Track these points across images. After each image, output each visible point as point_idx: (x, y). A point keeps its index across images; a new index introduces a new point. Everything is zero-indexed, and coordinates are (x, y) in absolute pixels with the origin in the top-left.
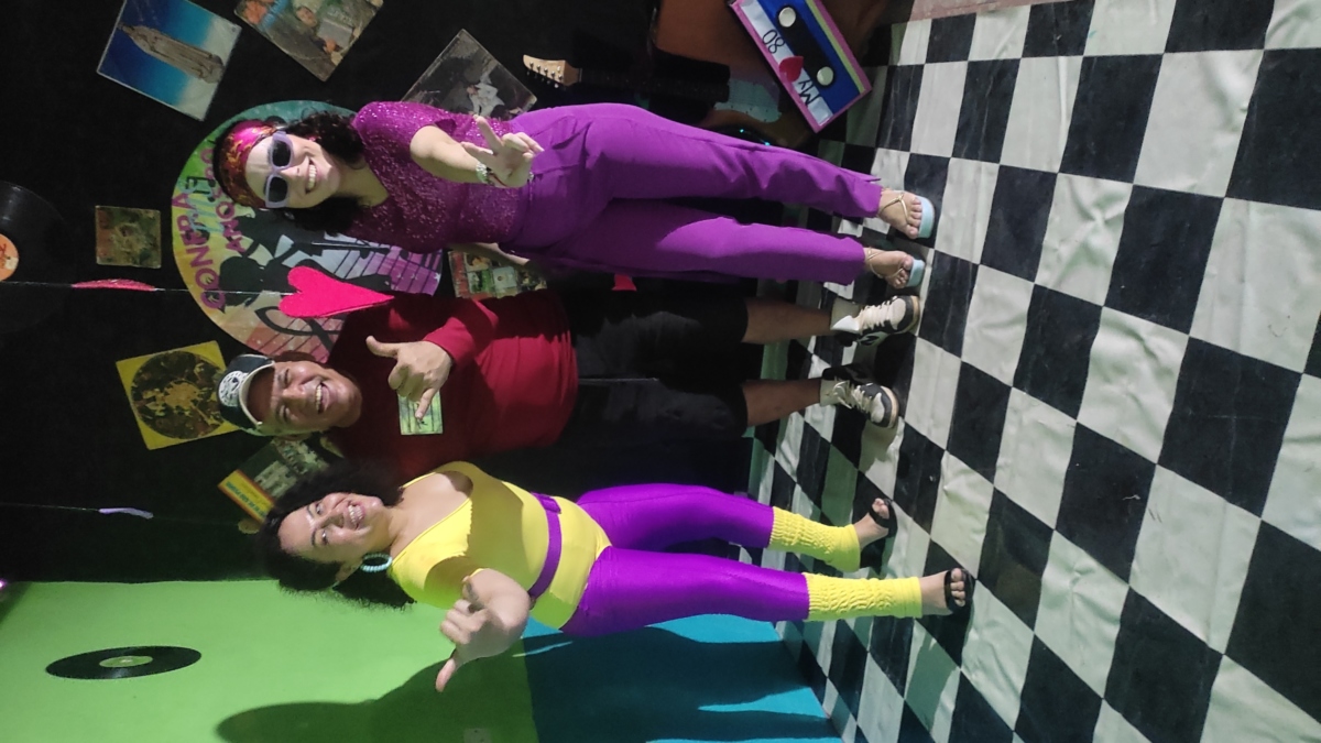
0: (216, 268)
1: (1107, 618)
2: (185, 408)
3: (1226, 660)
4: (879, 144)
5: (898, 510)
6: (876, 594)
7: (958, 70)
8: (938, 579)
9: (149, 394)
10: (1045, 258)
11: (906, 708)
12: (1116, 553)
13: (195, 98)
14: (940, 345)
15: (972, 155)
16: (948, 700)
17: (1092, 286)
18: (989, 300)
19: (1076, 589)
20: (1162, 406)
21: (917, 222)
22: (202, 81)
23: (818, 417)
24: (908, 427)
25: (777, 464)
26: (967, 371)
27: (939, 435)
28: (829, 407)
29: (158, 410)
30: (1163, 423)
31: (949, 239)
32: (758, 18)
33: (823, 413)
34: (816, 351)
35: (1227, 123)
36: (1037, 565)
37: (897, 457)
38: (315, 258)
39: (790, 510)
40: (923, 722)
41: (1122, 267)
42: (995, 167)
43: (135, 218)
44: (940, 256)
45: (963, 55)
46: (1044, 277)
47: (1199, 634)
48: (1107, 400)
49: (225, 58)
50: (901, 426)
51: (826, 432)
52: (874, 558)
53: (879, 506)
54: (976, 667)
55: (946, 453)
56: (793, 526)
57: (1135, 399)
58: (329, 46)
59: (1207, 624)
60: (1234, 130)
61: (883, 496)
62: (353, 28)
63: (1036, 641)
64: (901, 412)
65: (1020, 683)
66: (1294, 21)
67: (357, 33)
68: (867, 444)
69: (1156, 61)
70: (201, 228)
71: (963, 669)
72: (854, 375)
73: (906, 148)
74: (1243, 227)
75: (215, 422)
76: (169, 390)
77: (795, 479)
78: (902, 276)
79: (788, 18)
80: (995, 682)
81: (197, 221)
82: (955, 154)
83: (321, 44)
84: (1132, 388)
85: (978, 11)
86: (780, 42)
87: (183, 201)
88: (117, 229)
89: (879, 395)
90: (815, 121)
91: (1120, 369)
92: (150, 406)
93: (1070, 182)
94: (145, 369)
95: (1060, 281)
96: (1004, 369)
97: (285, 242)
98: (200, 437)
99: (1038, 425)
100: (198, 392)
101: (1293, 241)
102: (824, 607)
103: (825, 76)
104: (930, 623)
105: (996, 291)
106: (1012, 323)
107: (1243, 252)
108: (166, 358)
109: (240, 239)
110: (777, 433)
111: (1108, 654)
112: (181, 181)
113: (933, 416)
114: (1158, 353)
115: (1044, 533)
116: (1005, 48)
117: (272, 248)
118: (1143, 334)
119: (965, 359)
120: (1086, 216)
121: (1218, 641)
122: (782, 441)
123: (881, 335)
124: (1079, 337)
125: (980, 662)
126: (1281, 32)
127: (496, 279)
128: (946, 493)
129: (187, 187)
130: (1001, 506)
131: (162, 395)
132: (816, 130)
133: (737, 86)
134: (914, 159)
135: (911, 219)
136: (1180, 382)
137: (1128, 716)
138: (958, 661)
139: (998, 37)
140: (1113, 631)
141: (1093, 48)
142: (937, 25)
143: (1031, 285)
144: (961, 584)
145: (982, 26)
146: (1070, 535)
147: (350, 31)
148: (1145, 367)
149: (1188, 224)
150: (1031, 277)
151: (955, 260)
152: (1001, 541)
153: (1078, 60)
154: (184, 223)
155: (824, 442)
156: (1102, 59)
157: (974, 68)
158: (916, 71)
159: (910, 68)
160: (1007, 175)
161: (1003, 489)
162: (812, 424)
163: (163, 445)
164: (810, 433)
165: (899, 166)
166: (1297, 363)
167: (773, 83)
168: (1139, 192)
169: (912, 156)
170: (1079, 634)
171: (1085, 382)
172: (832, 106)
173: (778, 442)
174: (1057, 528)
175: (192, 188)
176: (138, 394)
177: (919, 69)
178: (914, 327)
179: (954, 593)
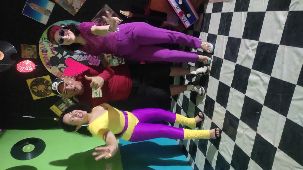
0: (49, 59)
1: (252, 140)
2: (42, 90)
3: (278, 149)
4: (201, 31)
5: (205, 115)
6: (199, 133)
7: (219, 14)
8: (213, 130)
9: (34, 87)
10: (238, 58)
11: (206, 160)
12: (254, 125)
13: (44, 20)
14: (214, 77)
15: (222, 34)
16: (215, 158)
17: (249, 64)
18: (226, 67)
19: (245, 133)
20: (264, 92)
21: (209, 49)
22: (46, 16)
24: (207, 96)
25: (177, 104)
26: (221, 83)
27: (214, 98)
28: (189, 91)
29: (36, 91)
30: (265, 95)
31: (217, 53)
32: (174, 2)
33: (188, 93)
34: (186, 78)
35: (280, 28)
36: (236, 128)
37: (204, 103)
38: (72, 56)
39: (180, 114)
40: (210, 162)
41: (255, 60)
42: (227, 37)
43: (31, 47)
44: (215, 57)
45: (220, 11)
46: (238, 62)
47: (272, 143)
48: (252, 90)
49: (51, 10)
50: (205, 96)
51: (189, 97)
52: (199, 125)
53: (200, 114)
54: (222, 150)
55: (216, 102)
56: (181, 118)
57: (258, 90)
58: (75, 8)
59: (274, 141)
60: (282, 29)
61: (201, 112)
62: (81, 4)
63: (235, 144)
64: (206, 92)
65: (232, 154)
66: (295, 4)
67: (82, 5)
68: (198, 100)
69: (264, 13)
71: (219, 151)
72: (195, 84)
73: (207, 32)
74: (283, 51)
75: (49, 94)
76: (38, 86)
77: (181, 107)
78: (206, 61)
79: (180, 2)
80: (227, 155)
81: (45, 48)
82: (218, 34)
83: (73, 7)
84: (258, 88)
85: (224, 1)
86: (179, 8)
87: (41, 43)
88: (26, 49)
89: (200, 88)
90: (187, 26)
91: (255, 83)
92: (34, 90)
93: (244, 41)
94: (33, 81)
95: (242, 63)
96: (229, 83)
97: (65, 53)
98: (46, 97)
99: (237, 96)
100: (45, 87)
101: (294, 55)
102: (188, 136)
103: (189, 15)
104: (212, 140)
105: (227, 65)
106: (231, 72)
107: (283, 57)
108: (38, 79)
109: (55, 52)
111: (252, 148)
112: (41, 39)
113: (213, 93)
114: (264, 80)
115: (238, 120)
116: (230, 10)
117: (62, 54)
118: (260, 76)
119: (220, 80)
120: (248, 48)
121: (276, 145)
122: (178, 99)
123: (201, 75)
124: (246, 76)
126: (293, 7)
127: (113, 61)
128: (216, 111)
129: (42, 40)
130: (228, 114)
131: (37, 88)
132: (187, 28)
133: (169, 17)
135: (208, 48)
136: (269, 86)
137: (256, 162)
138: (218, 149)
139: (228, 7)
140: (253, 143)
141: (250, 10)
142: (214, 4)
143: (235, 64)
144: (219, 132)
145: (225, 4)
146: (243, 120)
147: (80, 4)
148: (261, 83)
149: (271, 51)
150: (235, 62)
151: (218, 58)
152: (228, 122)
153: (246, 13)
154: (42, 48)
155: (188, 99)
156: (252, 12)
157: (223, 14)
158: (210, 15)
159: (208, 14)
160: (230, 39)
161: (228, 110)
162: (185, 95)
163: (37, 99)
164: (185, 97)
165: (206, 36)
166: (295, 82)
167: (177, 17)
168: (260, 43)
169: (208, 34)
170: (245, 143)
171: (247, 86)
172: (190, 22)
173: (177, 99)
174: (241, 119)
175: (44, 40)
176: (31, 88)
177: (210, 14)
178: (209, 73)
179: (217, 134)
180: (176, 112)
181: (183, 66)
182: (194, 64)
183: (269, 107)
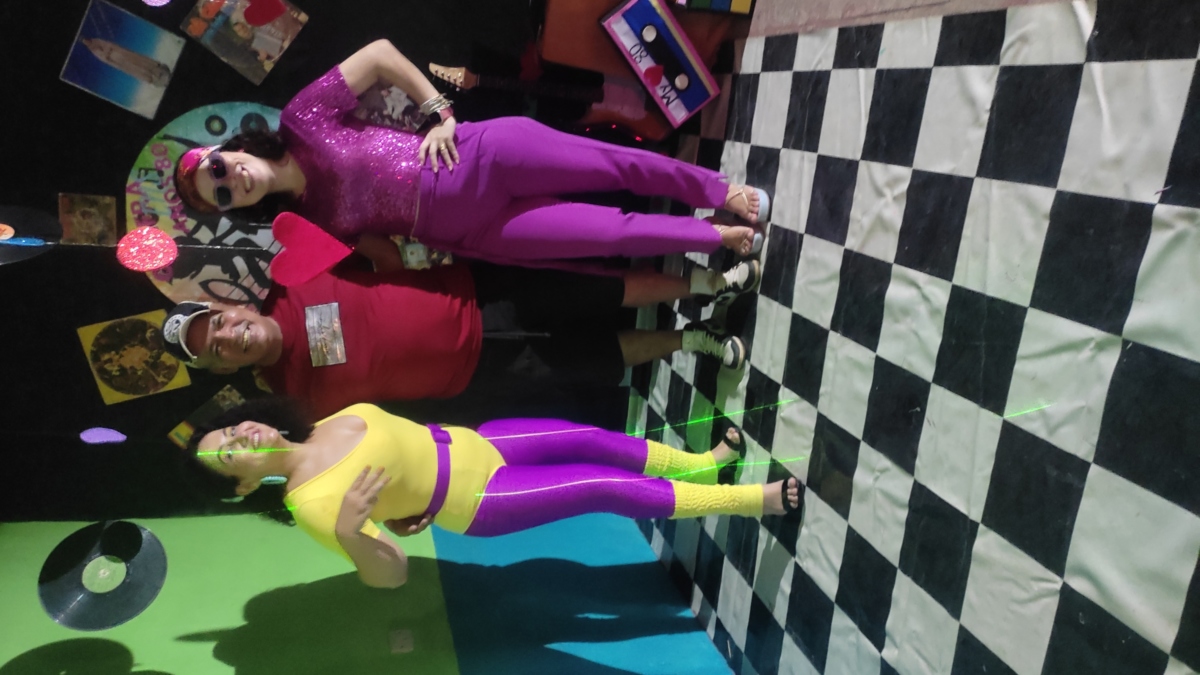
1: (901, 506)
2: (138, 368)
3: (982, 527)
4: (727, 137)
5: (747, 437)
7: (786, 77)
8: (777, 486)
9: (106, 357)
10: (852, 227)
11: (755, 596)
12: (904, 455)
13: (146, 100)
14: (776, 299)
15: (797, 146)
16: (786, 586)
17: (884, 248)
18: (812, 262)
19: (879, 484)
20: (934, 337)
21: (756, 209)
22: (152, 86)
23: (683, 364)
24: (753, 369)
25: (650, 409)
26: (797, 319)
27: (776, 374)
28: (690, 355)
29: (114, 369)
30: (935, 350)
31: (781, 214)
32: (625, 34)
33: (687, 362)
34: (680, 311)
35: (977, 120)
36: (849, 469)
37: (745, 393)
38: (251, 237)
39: (661, 442)
40: (767, 605)
41: (905, 233)
42: (813, 156)
43: (93, 204)
44: (775, 228)
45: (789, 66)
46: (852, 242)
47: (963, 509)
48: (897, 336)
49: (172, 65)
50: (747, 368)
51: (689, 377)
52: (727, 475)
53: (732, 434)
54: (806, 556)
55: (782, 387)
56: (663, 454)
57: (916, 334)
59: (968, 501)
60: (981, 126)
61: (733, 425)
63: (850, 529)
64: (748, 356)
65: (838, 563)
66: (1017, 46)
67: (286, 45)
68: (721, 383)
69: (927, 73)
70: (151, 211)
71: (797, 559)
72: (710, 327)
73: (747, 140)
74: (987, 200)
75: (165, 380)
76: (124, 353)
77: (664, 418)
78: (746, 245)
79: (650, 35)
80: (823, 569)
81: (147, 205)
82: (785, 145)
84: (914, 326)
85: (800, 31)
86: (644, 54)
87: (135, 189)
88: (78, 213)
89: (730, 343)
90: (674, 119)
91: (905, 311)
92: (108, 367)
93: (869, 168)
94: (104, 334)
95: (863, 245)
96: (823, 317)
97: (225, 223)
98: (151, 393)
99: (849, 359)
100: (149, 354)
101: (1020, 209)
102: (688, 505)
103: (681, 82)
104: (771, 522)
105: (816, 254)
106: (830, 279)
107: (988, 218)
108: (121, 325)
109: (185, 221)
110: (649, 382)
111: (900, 532)
112: (134, 171)
113: (772, 358)
114: (932, 298)
115: (854, 443)
116: (820, 62)
117: (213, 228)
118: (921, 284)
119: (796, 309)
120: (880, 194)
121: (976, 513)
122: (653, 387)
123: (731, 295)
124: (876, 289)
125: (809, 551)
126: (1011, 53)
127: (408, 254)
128: (783, 419)
129: (139, 177)
130: (824, 425)
131: (117, 357)
132: (676, 126)
133: (611, 89)
134: (754, 150)
135: (751, 207)
136: (946, 319)
137: (916, 579)
138: (793, 552)
139: (815, 52)
140: (903, 514)
141: (883, 62)
142: (769, 42)
143: (841, 249)
144: (795, 490)
145: (803, 43)
146: (873, 443)
147: (280, 42)
148: (923, 309)
149: (950, 199)
150: (842, 242)
151: (786, 231)
152: (823, 455)
153: (872, 72)
154: (137, 208)
155: (687, 385)
156: (890, 71)
157: (798, 77)
158: (754, 79)
159: (749, 76)
160: (823, 162)
161: (825, 413)
162: (678, 372)
163: (120, 401)
164: (676, 379)
165: (742, 156)
166: (1024, 300)
167: (640, 88)
168: (916, 174)
169: (752, 147)
170: (879, 520)
171: (881, 323)
172: (688, 106)
173: (650, 388)
174: (863, 439)
175: (143, 178)
176: (96, 356)
177: (756, 77)
178: (756, 286)
179: (789, 497)
180: (648, 436)
181: (666, 268)
182: (706, 257)
183: (950, 389)
